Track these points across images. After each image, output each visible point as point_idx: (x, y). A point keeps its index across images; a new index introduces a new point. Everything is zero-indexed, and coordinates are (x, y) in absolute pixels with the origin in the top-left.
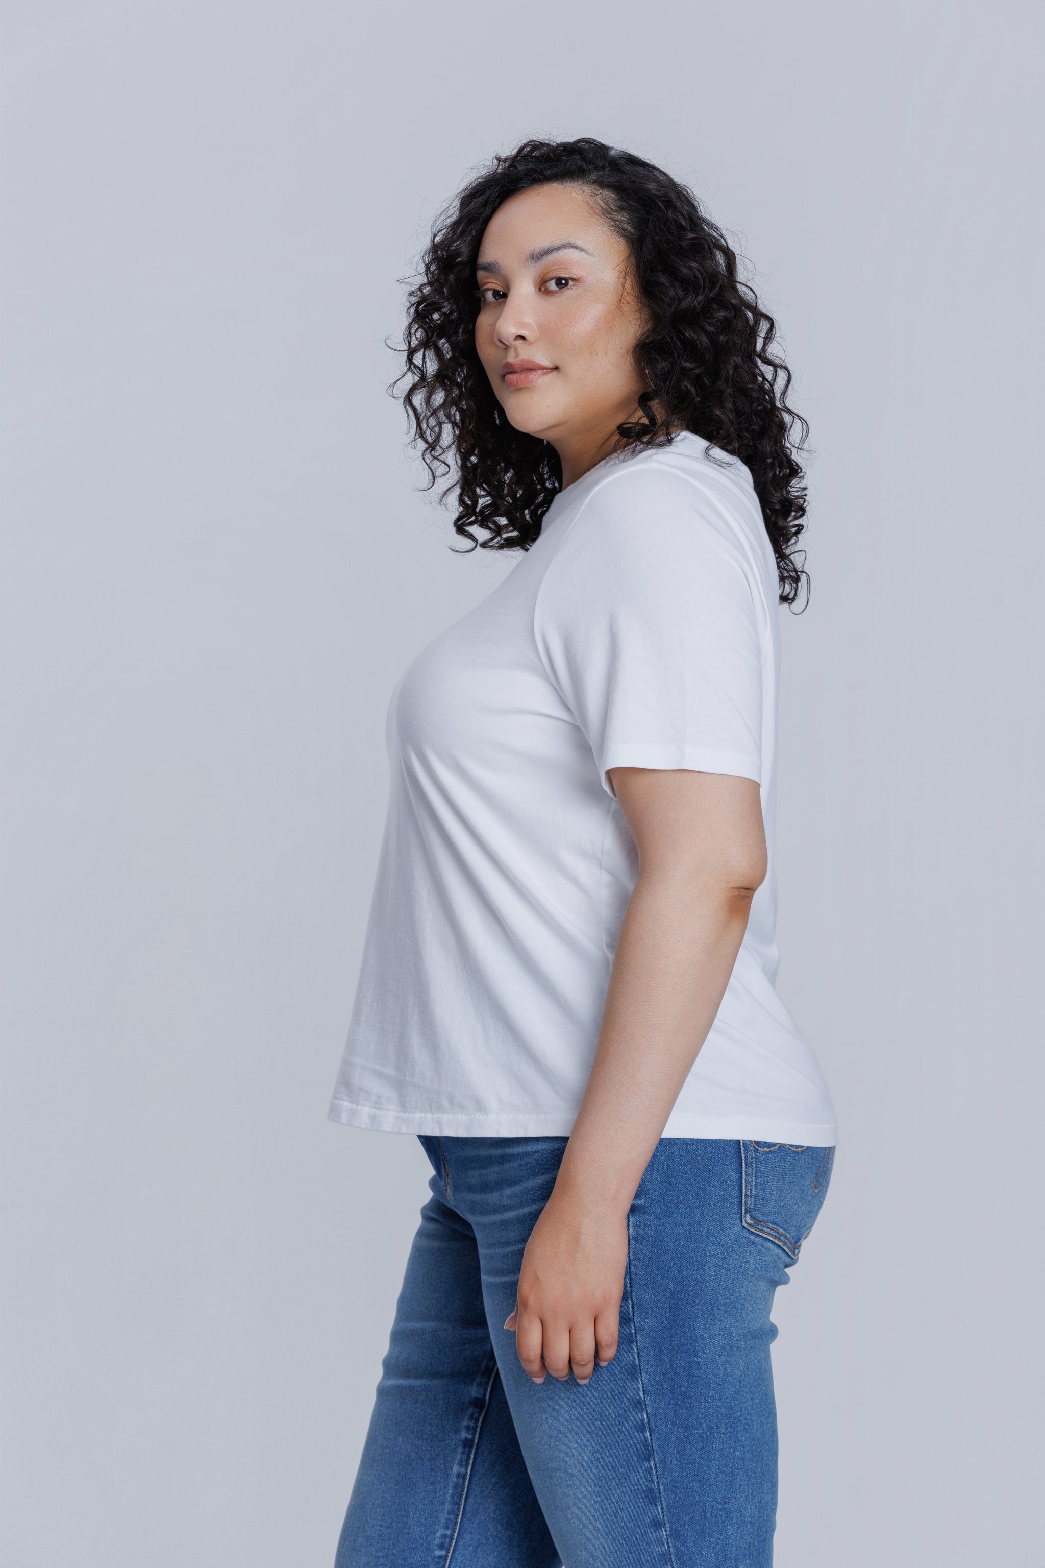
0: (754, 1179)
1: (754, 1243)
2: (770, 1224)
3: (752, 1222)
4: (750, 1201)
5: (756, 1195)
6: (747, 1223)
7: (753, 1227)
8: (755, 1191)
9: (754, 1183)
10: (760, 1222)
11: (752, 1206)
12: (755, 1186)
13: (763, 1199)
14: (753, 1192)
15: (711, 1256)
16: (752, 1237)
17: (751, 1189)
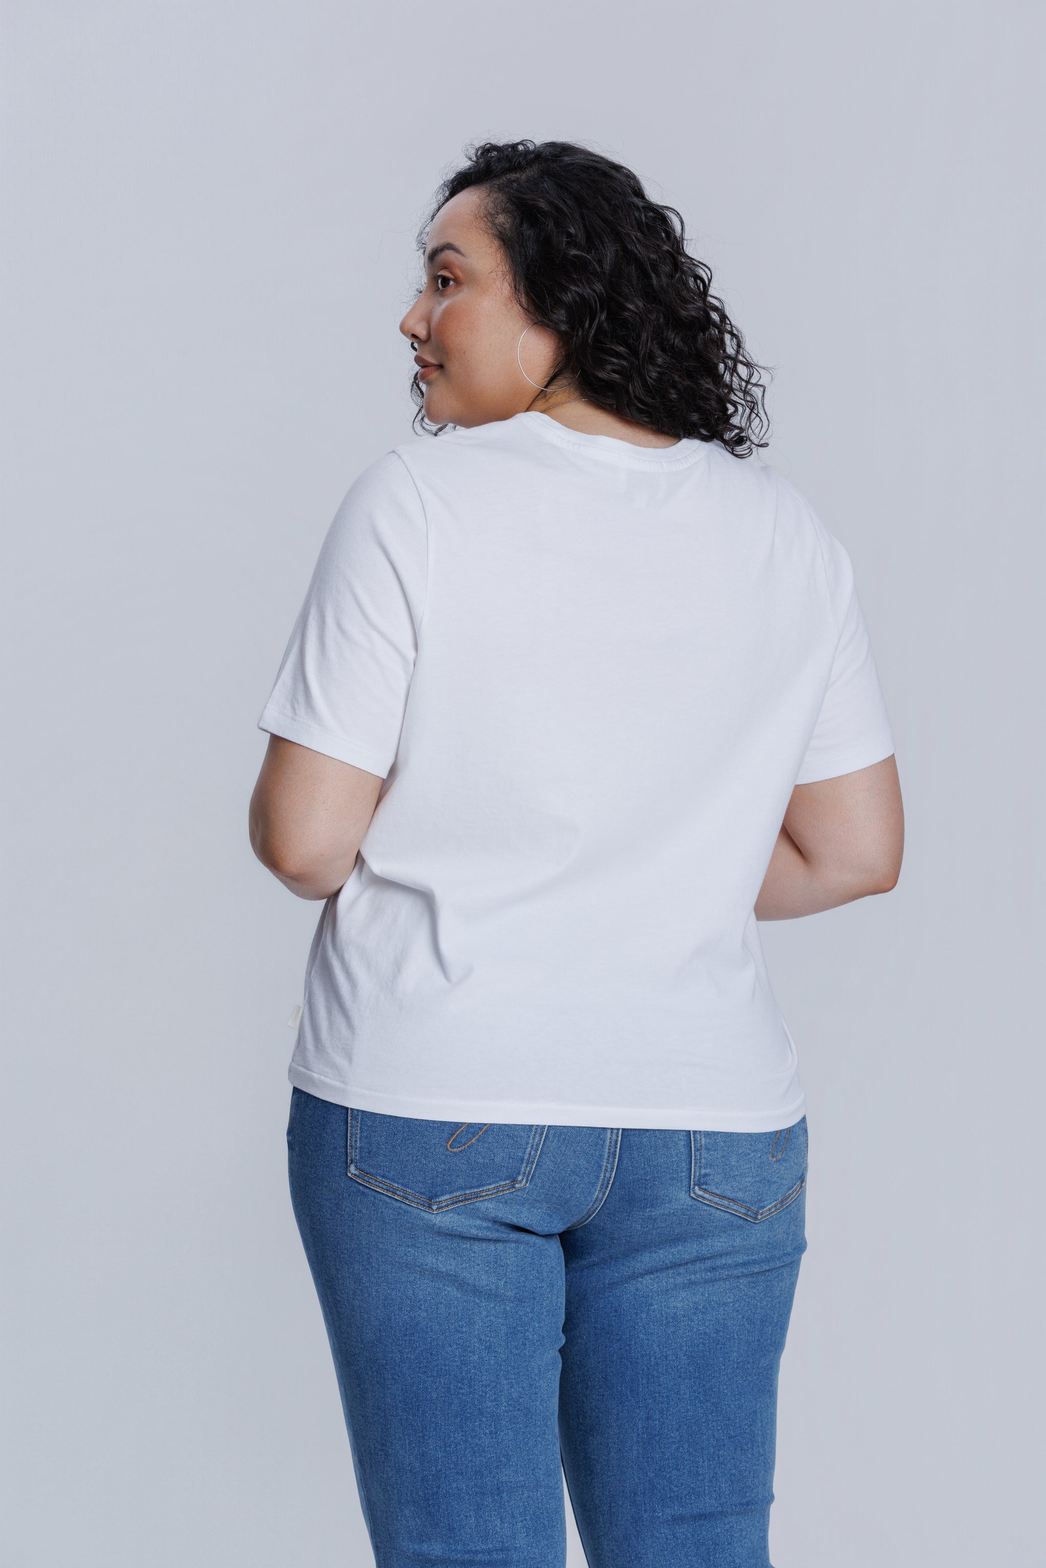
0: (359, 1131)
1: (363, 1193)
2: (378, 1177)
3: (357, 1173)
4: (355, 1152)
5: (361, 1147)
6: (352, 1174)
7: (358, 1177)
8: (360, 1143)
9: (358, 1136)
10: (367, 1174)
11: (357, 1158)
12: (360, 1139)
13: (369, 1152)
14: (358, 1145)
15: (327, 1200)
16: (361, 1188)
17: (356, 1141)
